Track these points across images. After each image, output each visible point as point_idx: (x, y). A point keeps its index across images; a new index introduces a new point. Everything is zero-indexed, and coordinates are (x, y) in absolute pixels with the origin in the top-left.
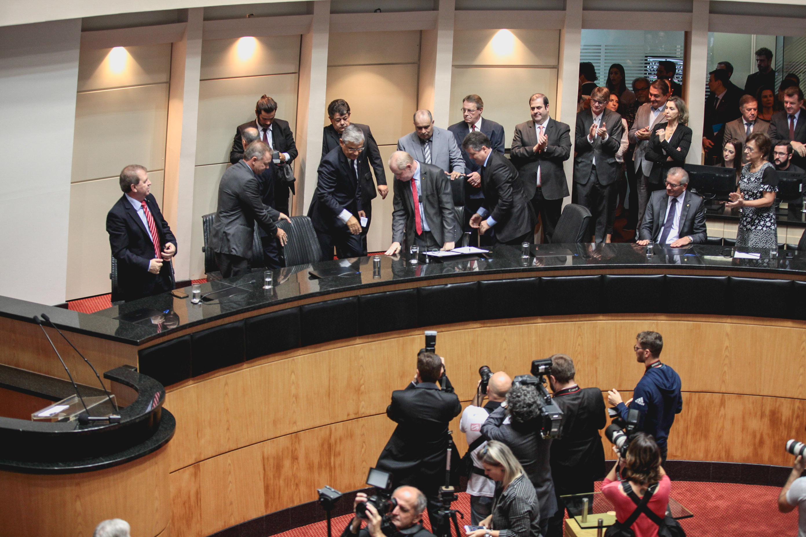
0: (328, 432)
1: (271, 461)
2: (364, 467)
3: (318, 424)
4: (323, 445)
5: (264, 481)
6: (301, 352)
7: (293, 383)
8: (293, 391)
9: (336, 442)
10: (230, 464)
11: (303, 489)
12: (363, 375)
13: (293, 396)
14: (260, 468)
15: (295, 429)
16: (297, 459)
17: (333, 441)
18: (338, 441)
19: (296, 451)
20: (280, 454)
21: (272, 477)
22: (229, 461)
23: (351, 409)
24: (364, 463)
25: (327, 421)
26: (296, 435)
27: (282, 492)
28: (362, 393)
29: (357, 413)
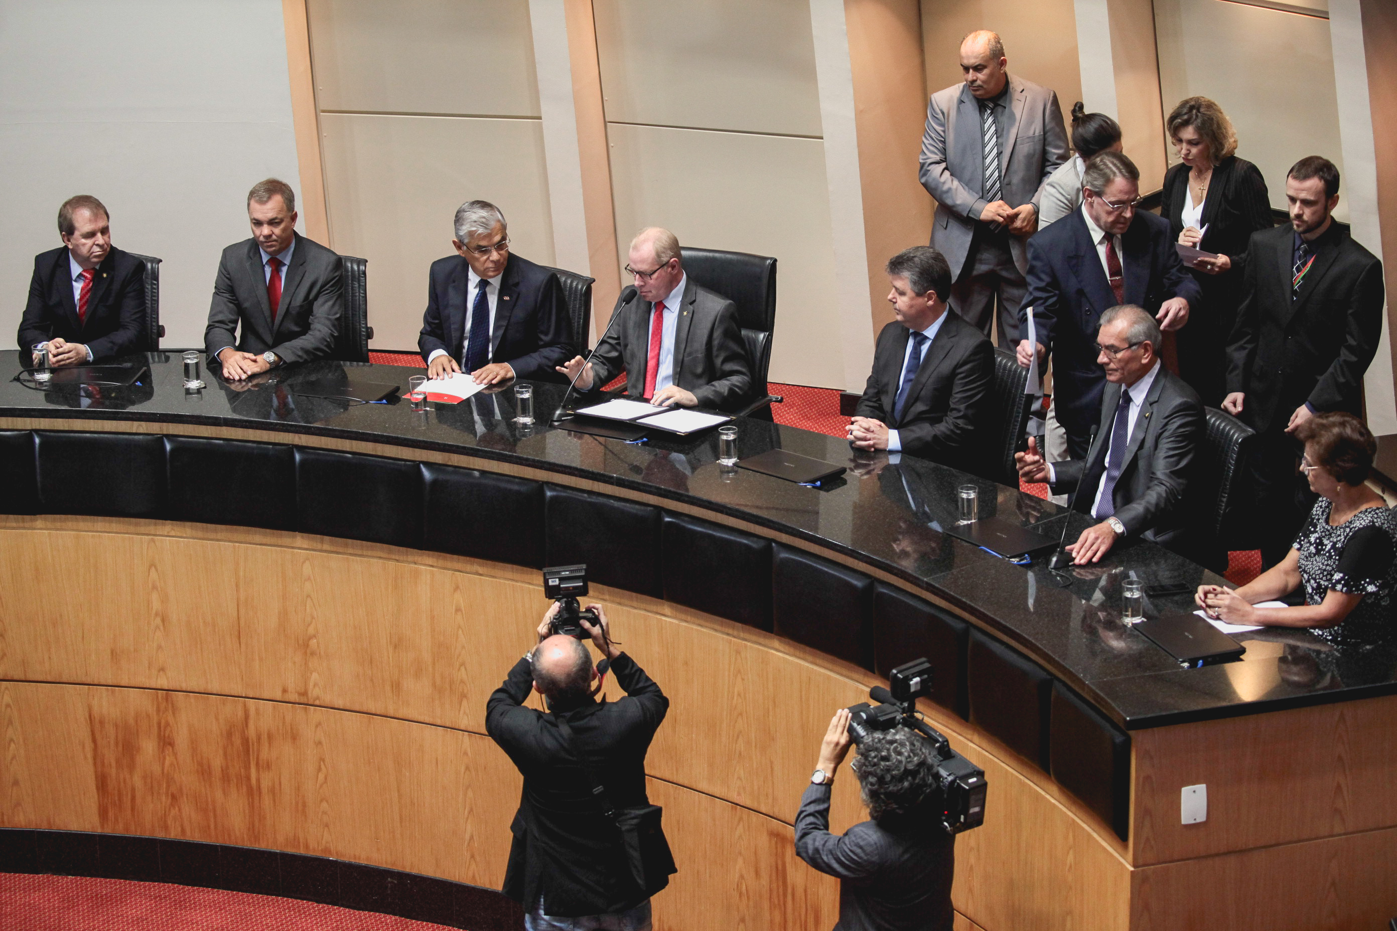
0: (240, 713)
1: (111, 731)
2: (324, 813)
3: (215, 687)
4: (230, 734)
5: (95, 764)
6: (167, 528)
7: (154, 587)
8: (156, 605)
9: (259, 738)
10: (8, 706)
11: (188, 810)
12: (313, 618)
13: (157, 614)
14: (84, 733)
15: (163, 682)
16: (172, 744)
17: (252, 732)
18: (265, 737)
19: (169, 729)
20: (131, 722)
21: (114, 764)
22: (7, 699)
23: (292, 682)
24: (324, 804)
25: (238, 689)
26: (167, 694)
27: (138, 800)
28: (313, 654)
29: (304, 694)
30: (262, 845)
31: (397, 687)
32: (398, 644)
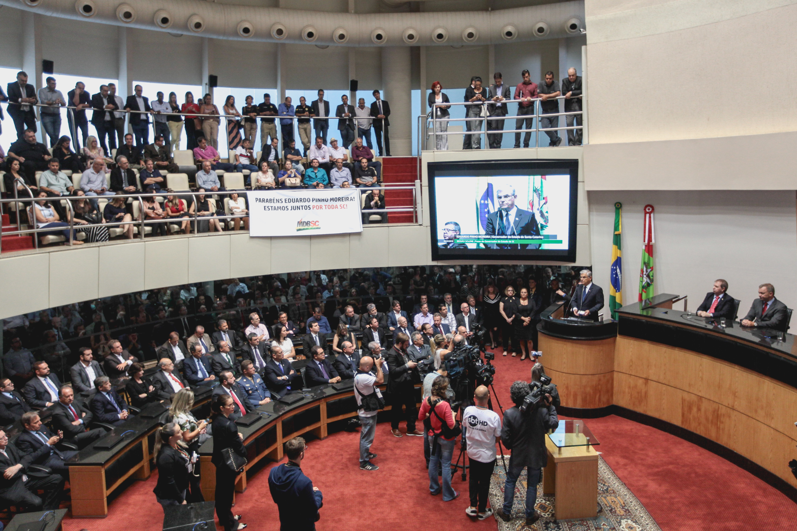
0: (717, 408)
1: (687, 403)
2: (735, 439)
3: (712, 399)
4: (714, 412)
5: (682, 410)
6: (705, 357)
7: (701, 371)
9: (721, 415)
11: (702, 428)
12: (737, 387)
13: (700, 377)
14: (680, 401)
15: (700, 394)
16: (700, 410)
17: (719, 413)
19: (700, 407)
20: (692, 402)
21: (686, 411)
22: (664, 389)
23: (731, 403)
24: (735, 437)
25: (717, 401)
26: (701, 398)
27: (691, 422)
28: (736, 397)
29: (733, 406)
30: (719, 442)
31: (756, 411)
32: (758, 400)
